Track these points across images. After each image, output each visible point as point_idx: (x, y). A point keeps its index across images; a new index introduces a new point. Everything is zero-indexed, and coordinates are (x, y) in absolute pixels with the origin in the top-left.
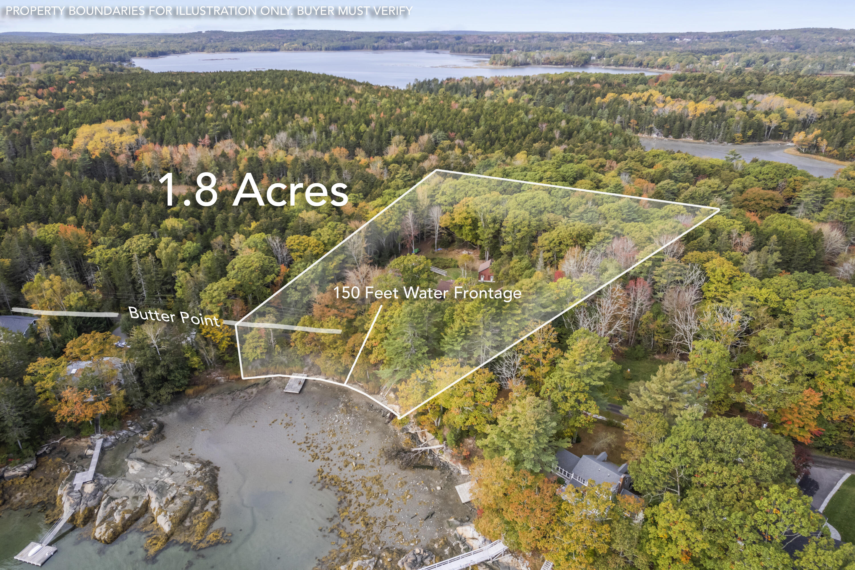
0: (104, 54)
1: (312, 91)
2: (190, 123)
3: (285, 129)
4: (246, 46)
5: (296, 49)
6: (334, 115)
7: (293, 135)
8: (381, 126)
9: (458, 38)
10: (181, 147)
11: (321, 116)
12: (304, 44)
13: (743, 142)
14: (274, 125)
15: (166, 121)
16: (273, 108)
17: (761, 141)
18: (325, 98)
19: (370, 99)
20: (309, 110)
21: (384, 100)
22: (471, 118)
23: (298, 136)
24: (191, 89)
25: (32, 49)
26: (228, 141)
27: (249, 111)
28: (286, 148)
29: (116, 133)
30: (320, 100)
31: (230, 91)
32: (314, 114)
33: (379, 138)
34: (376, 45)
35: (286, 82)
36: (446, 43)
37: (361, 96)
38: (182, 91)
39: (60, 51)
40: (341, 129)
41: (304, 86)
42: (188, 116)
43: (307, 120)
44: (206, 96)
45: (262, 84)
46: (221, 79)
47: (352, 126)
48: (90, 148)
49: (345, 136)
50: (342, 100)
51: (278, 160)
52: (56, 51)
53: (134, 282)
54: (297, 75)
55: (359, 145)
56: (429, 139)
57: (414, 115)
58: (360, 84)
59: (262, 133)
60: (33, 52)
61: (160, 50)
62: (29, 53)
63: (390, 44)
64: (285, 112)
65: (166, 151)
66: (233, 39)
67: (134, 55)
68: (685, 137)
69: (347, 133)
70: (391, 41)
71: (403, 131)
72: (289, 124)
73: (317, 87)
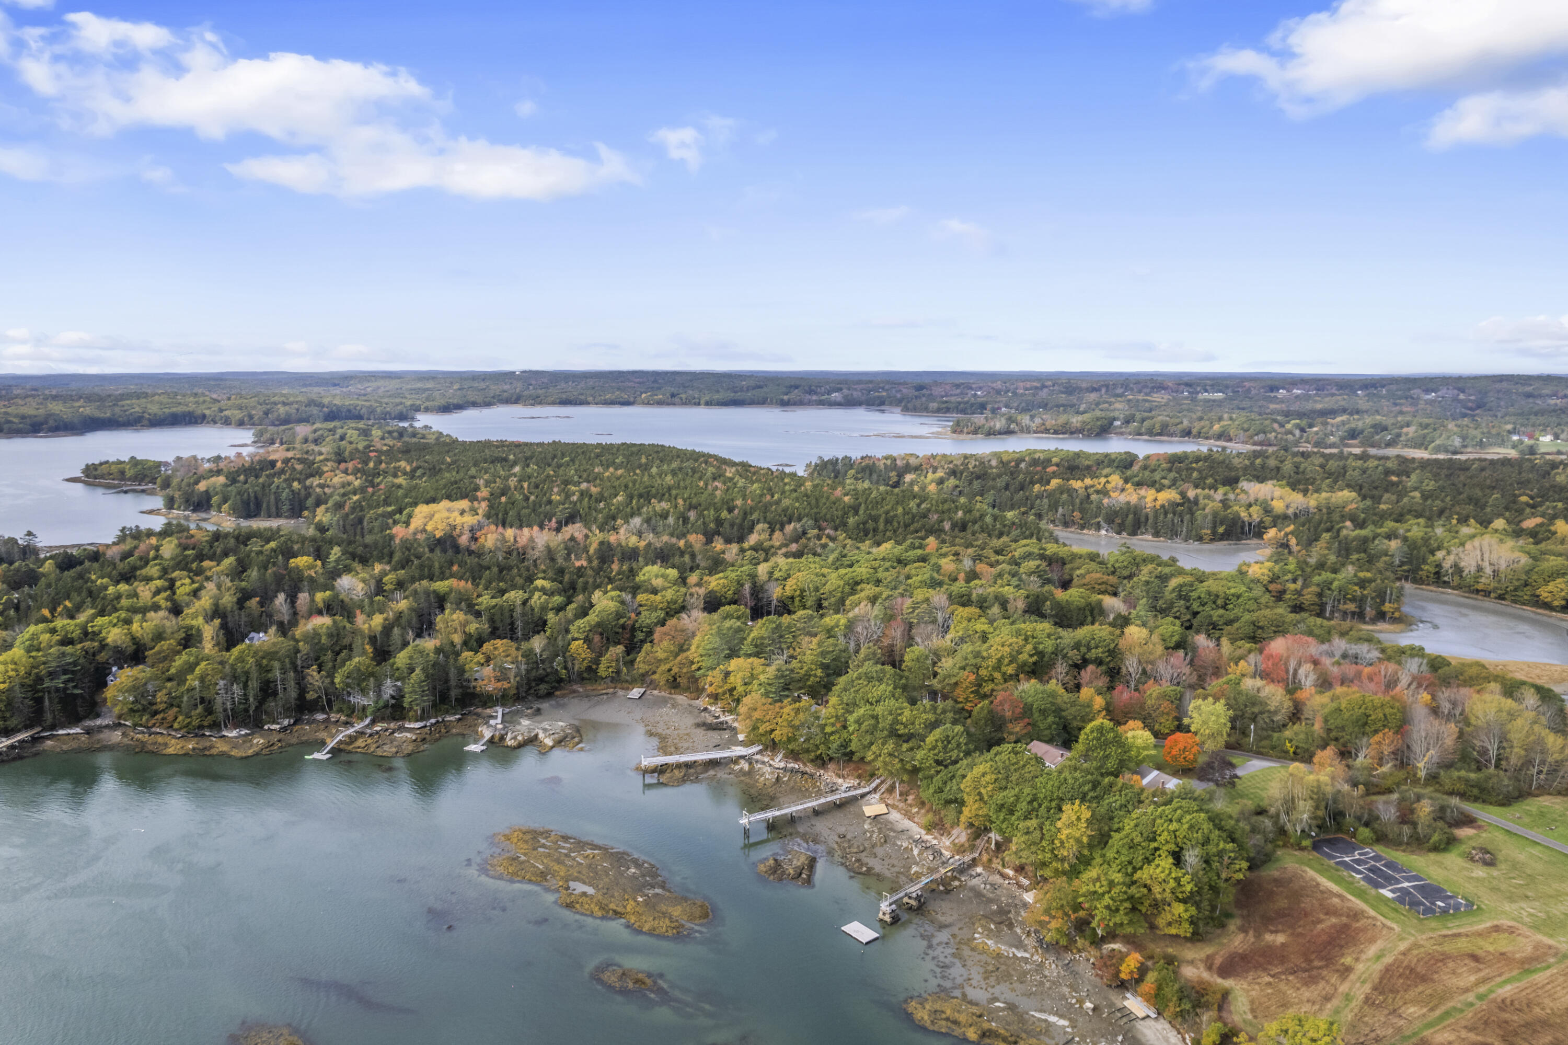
0: (379, 410)
1: (674, 473)
2: (534, 505)
3: (639, 514)
4: (582, 397)
5: (660, 403)
6: (694, 501)
7: (648, 521)
8: (745, 513)
9: (920, 388)
10: (526, 531)
11: (680, 501)
12: (673, 396)
13: (1211, 540)
14: (628, 510)
15: (506, 503)
16: (628, 491)
17: (1239, 539)
18: (688, 482)
19: (740, 484)
20: (667, 495)
21: (755, 485)
22: (850, 507)
23: (653, 521)
24: (528, 466)
25: (284, 404)
26: (578, 525)
27: (601, 493)
28: (640, 534)
29: (456, 514)
30: (682, 484)
31: (576, 470)
32: (672, 499)
33: (741, 526)
34: (786, 398)
35: (644, 460)
36: (899, 396)
37: (731, 479)
38: (517, 469)
39: (321, 405)
40: (700, 515)
41: (665, 467)
42: (532, 498)
43: (665, 505)
44: (548, 476)
45: (614, 463)
46: (563, 455)
47: (712, 512)
48: (429, 528)
49: (704, 523)
50: (706, 485)
51: (630, 545)
52: (316, 405)
53: (512, 624)
54: (658, 452)
55: (718, 533)
56: (795, 529)
57: (786, 502)
58: (734, 464)
59: (614, 518)
60: (287, 408)
61: (455, 401)
62: (282, 410)
63: (808, 397)
64: (641, 496)
65: (510, 533)
66: (563, 385)
67: (417, 409)
68: (1143, 533)
69: (707, 519)
70: (811, 392)
71: (768, 519)
72: (645, 509)
73: (680, 469)
